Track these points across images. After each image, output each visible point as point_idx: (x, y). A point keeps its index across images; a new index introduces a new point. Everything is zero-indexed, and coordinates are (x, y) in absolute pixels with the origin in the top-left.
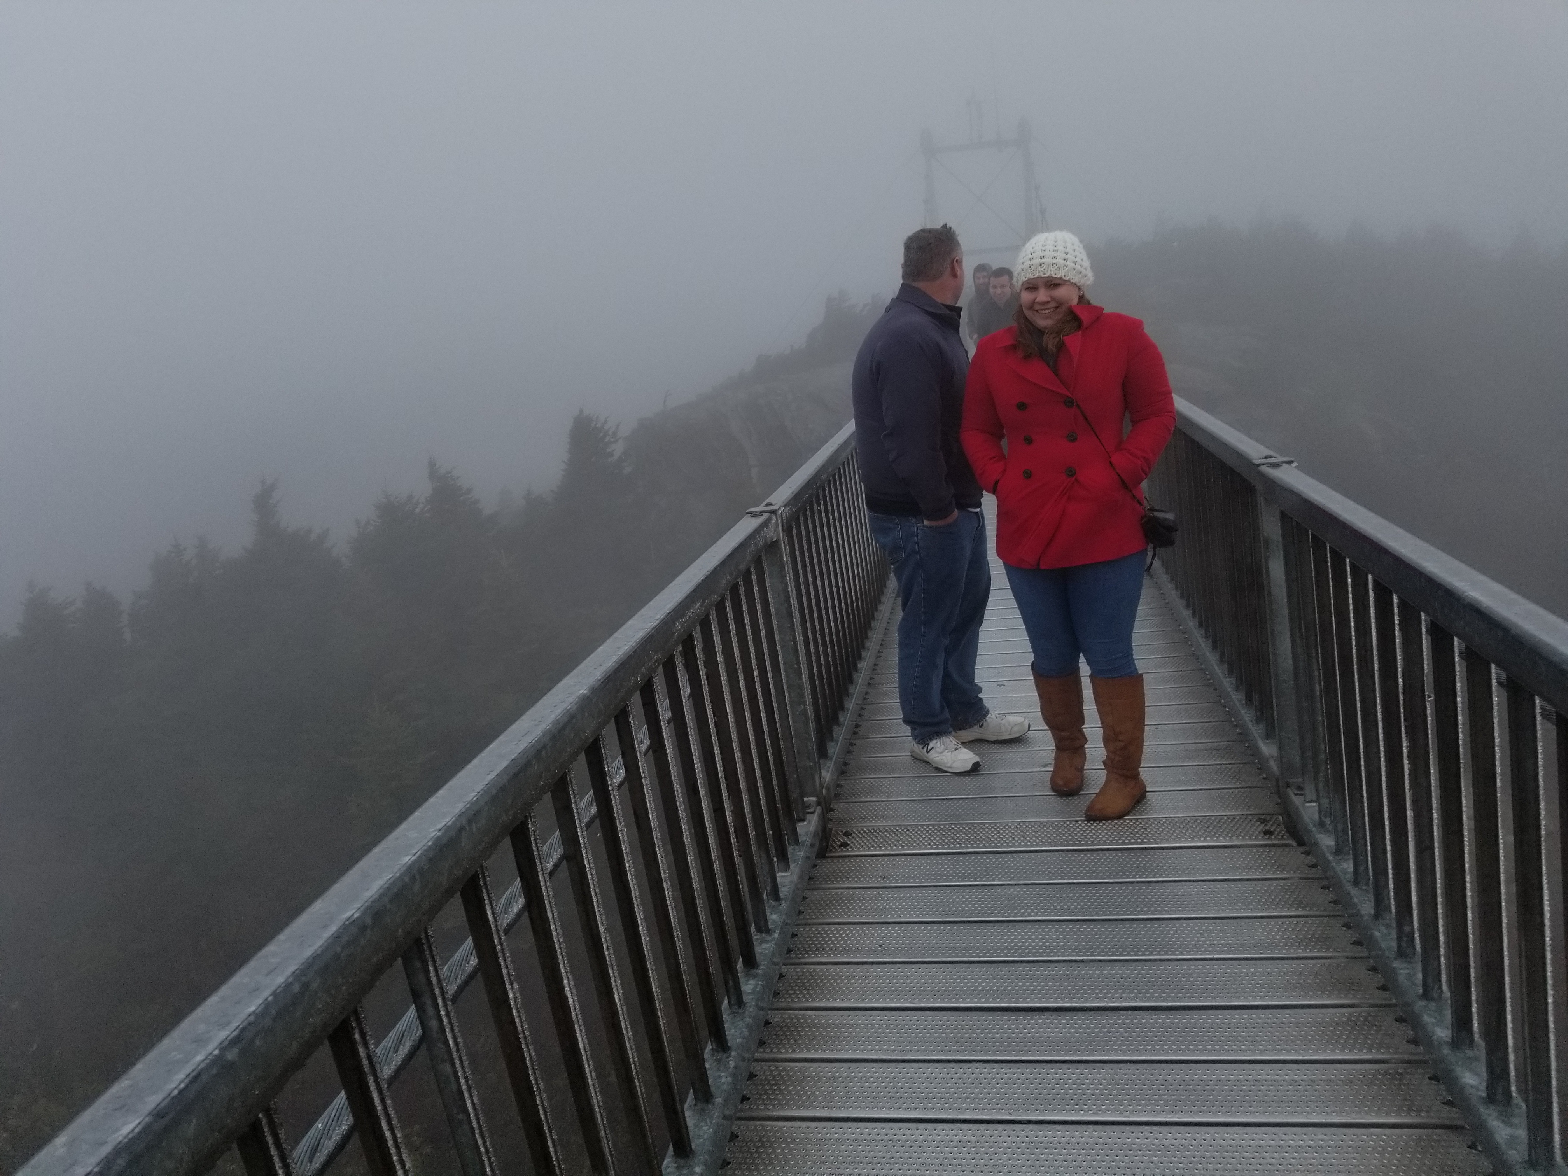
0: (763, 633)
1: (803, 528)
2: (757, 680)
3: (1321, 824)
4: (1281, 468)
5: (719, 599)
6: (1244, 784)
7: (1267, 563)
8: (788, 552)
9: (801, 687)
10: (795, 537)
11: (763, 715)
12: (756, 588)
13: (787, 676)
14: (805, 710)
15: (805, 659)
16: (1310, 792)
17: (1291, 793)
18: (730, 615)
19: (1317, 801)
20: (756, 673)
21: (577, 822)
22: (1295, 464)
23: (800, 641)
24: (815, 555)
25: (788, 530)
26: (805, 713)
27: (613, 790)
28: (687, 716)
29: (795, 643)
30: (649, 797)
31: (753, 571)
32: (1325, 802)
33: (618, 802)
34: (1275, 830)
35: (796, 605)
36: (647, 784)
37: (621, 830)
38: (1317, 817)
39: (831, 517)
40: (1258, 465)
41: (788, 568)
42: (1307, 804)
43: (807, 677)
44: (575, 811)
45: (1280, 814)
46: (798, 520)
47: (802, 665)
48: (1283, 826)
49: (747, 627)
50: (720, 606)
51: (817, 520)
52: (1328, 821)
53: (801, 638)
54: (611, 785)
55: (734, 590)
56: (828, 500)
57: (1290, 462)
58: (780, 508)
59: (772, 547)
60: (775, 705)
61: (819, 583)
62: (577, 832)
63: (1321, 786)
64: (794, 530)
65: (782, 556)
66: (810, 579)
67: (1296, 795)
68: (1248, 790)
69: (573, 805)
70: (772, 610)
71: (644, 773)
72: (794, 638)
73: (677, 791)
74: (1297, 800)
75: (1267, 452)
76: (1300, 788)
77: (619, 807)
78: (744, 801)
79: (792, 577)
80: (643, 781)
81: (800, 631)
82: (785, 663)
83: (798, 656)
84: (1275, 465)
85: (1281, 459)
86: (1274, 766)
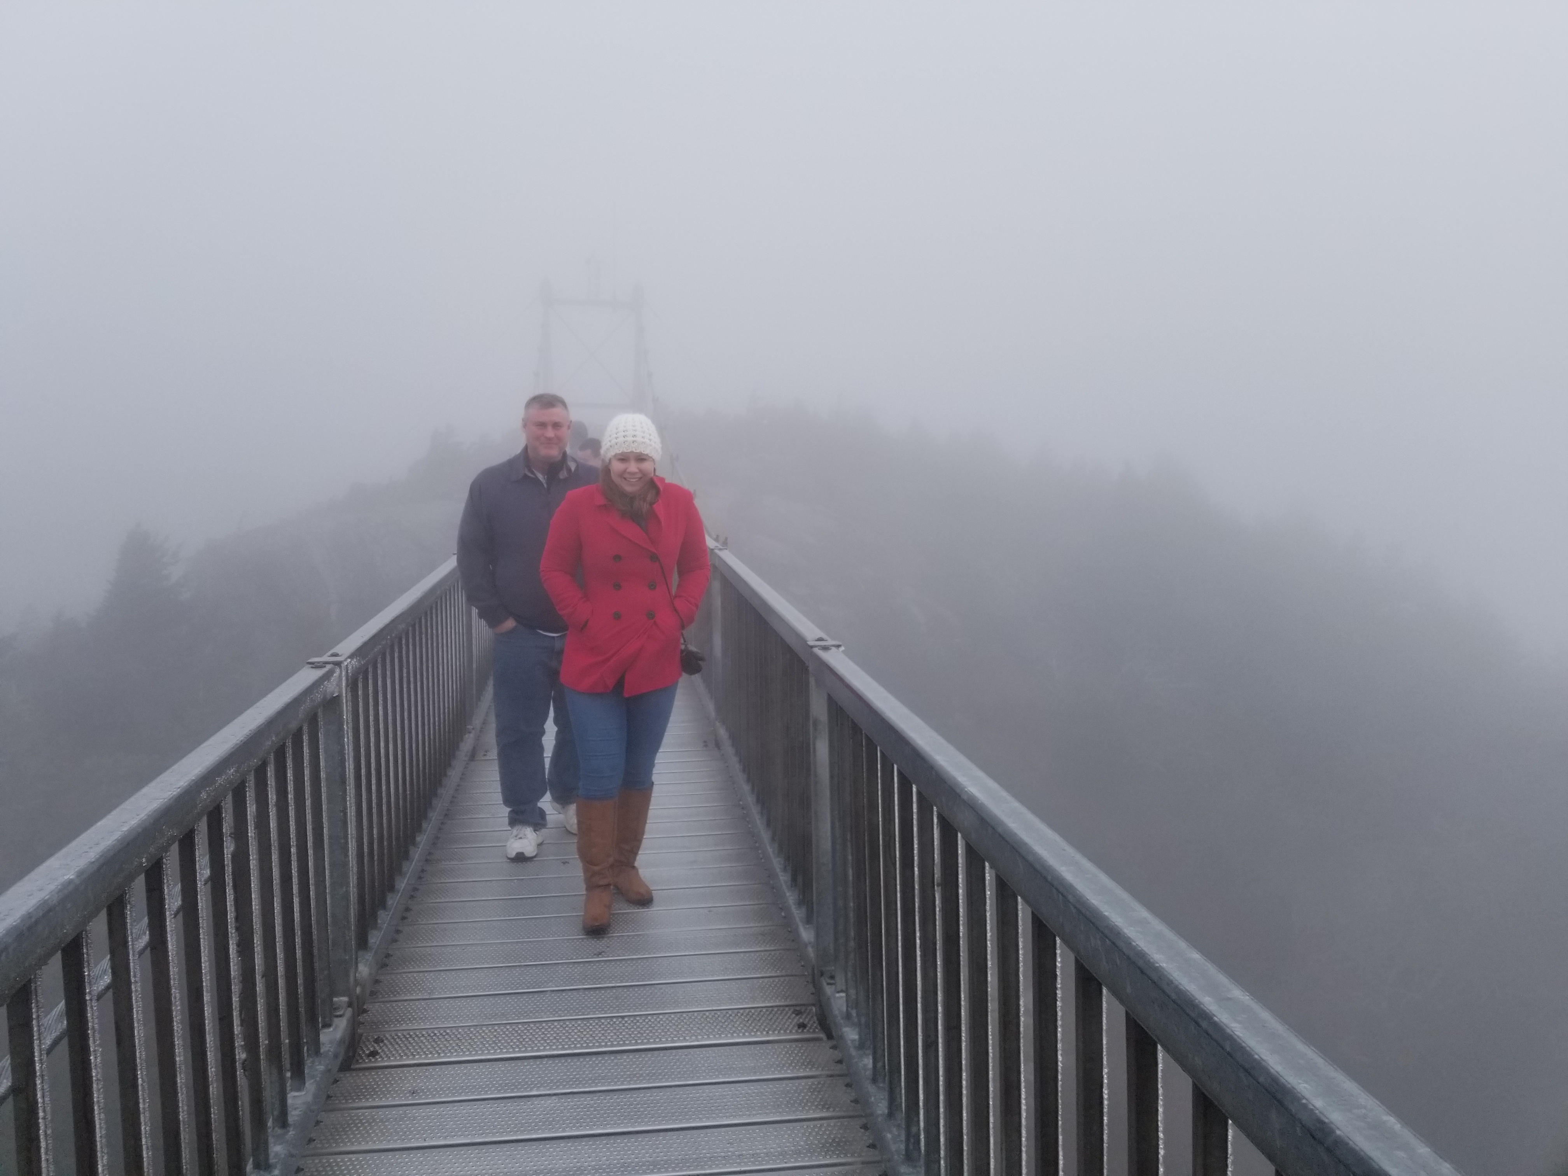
0: (308, 803)
1: (370, 681)
2: (294, 858)
3: (848, 1016)
4: (831, 651)
5: (260, 763)
6: (784, 973)
7: (814, 744)
8: (350, 708)
9: (345, 864)
10: (360, 693)
11: (296, 901)
12: (306, 750)
13: (332, 852)
14: (347, 893)
15: (354, 832)
16: (840, 980)
17: (824, 982)
18: (271, 782)
19: (846, 991)
20: (293, 850)
21: (36, 1043)
22: (842, 648)
23: (351, 812)
24: (381, 713)
25: (353, 685)
26: (346, 897)
27: (91, 1000)
28: (200, 904)
29: (345, 814)
30: (138, 1007)
31: (305, 729)
32: (852, 992)
33: (96, 1014)
34: (808, 1023)
35: (352, 770)
36: (136, 991)
37: (95, 1051)
38: (844, 1009)
39: (405, 671)
40: (812, 647)
41: (347, 728)
42: (837, 995)
43: (355, 853)
44: (35, 1029)
45: (813, 1005)
46: (366, 673)
47: (350, 840)
48: (815, 1018)
49: (289, 796)
50: (260, 772)
51: (388, 673)
52: (854, 1013)
53: (353, 808)
54: (90, 993)
55: (280, 754)
56: (404, 652)
57: (838, 646)
58: (346, 660)
59: (333, 703)
60: (312, 888)
61: (382, 744)
62: (34, 1057)
63: (849, 974)
64: (360, 685)
65: (341, 715)
66: (372, 739)
67: (828, 984)
68: (787, 978)
69: (34, 1022)
70: (323, 775)
71: (135, 976)
72: (345, 808)
73: (175, 998)
74: (829, 990)
75: (821, 634)
76: (832, 977)
77: (96, 1021)
78: (259, 1006)
79: (351, 738)
80: (133, 987)
81: (353, 800)
82: (330, 838)
83: (347, 831)
84: (826, 648)
85: (830, 642)
86: (811, 952)
